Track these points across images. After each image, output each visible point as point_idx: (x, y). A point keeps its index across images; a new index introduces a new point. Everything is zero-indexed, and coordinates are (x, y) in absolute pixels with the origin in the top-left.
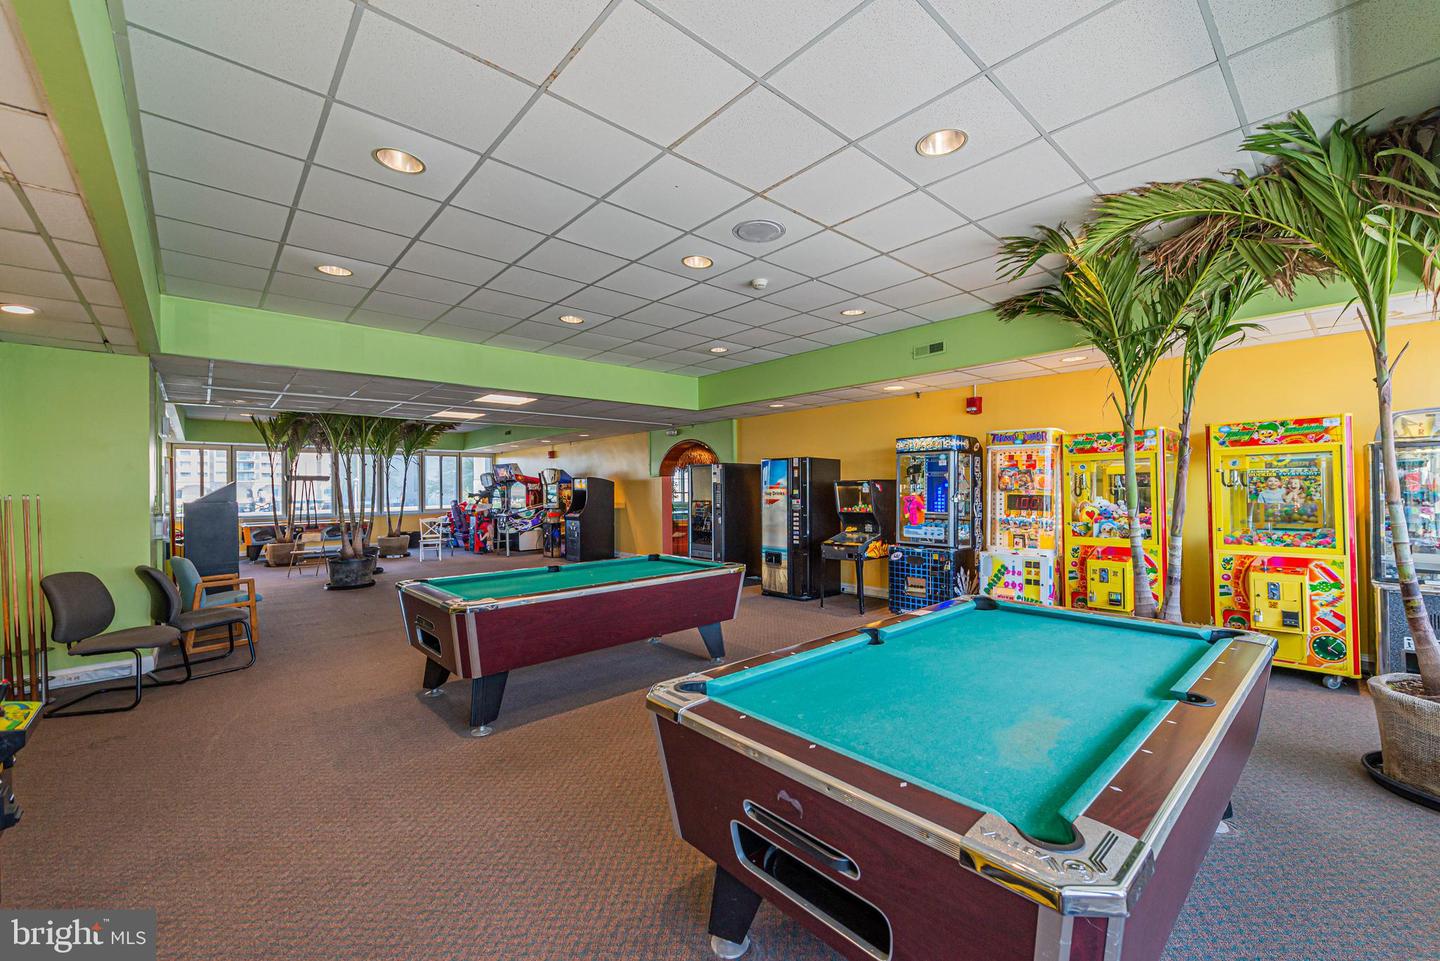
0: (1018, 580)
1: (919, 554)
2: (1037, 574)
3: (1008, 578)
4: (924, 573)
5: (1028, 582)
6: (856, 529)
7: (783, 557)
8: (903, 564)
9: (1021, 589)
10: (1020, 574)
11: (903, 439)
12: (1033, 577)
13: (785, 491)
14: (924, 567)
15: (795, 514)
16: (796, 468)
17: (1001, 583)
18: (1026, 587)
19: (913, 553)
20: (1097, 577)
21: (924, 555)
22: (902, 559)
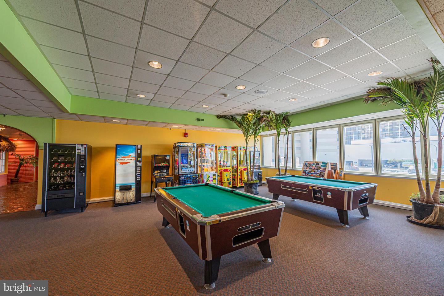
0: (212, 179)
1: (189, 176)
2: (215, 177)
3: (210, 179)
4: (191, 182)
5: (214, 179)
6: (159, 172)
7: (132, 187)
8: (184, 180)
9: (212, 181)
10: (212, 177)
11: (182, 143)
12: (215, 178)
13: (134, 158)
14: (191, 180)
15: (138, 168)
16: (139, 149)
17: (209, 180)
18: (213, 180)
19: (187, 176)
20: (225, 175)
21: (191, 176)
22: (184, 179)
